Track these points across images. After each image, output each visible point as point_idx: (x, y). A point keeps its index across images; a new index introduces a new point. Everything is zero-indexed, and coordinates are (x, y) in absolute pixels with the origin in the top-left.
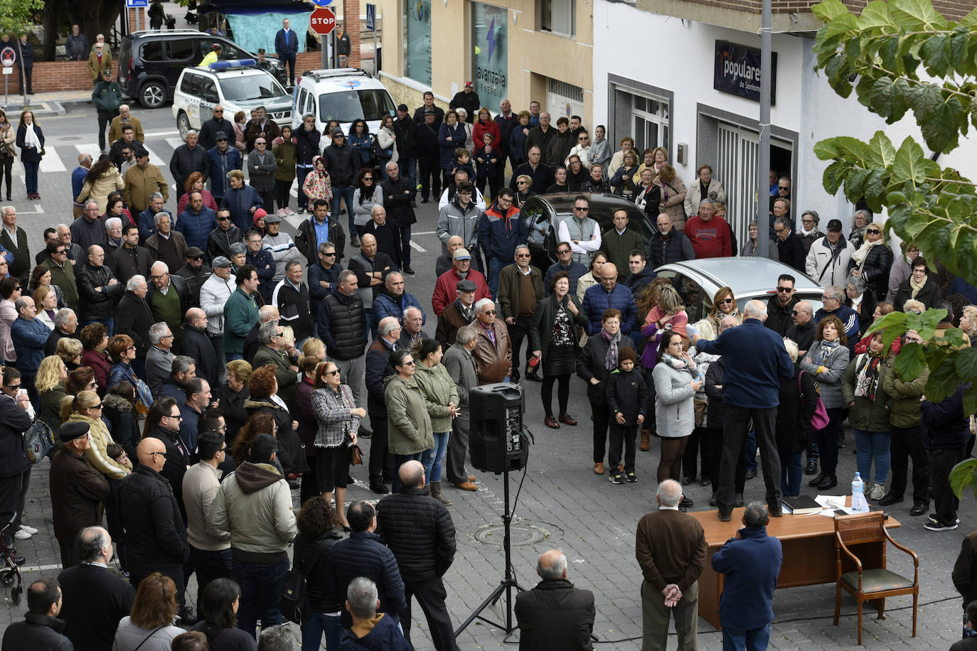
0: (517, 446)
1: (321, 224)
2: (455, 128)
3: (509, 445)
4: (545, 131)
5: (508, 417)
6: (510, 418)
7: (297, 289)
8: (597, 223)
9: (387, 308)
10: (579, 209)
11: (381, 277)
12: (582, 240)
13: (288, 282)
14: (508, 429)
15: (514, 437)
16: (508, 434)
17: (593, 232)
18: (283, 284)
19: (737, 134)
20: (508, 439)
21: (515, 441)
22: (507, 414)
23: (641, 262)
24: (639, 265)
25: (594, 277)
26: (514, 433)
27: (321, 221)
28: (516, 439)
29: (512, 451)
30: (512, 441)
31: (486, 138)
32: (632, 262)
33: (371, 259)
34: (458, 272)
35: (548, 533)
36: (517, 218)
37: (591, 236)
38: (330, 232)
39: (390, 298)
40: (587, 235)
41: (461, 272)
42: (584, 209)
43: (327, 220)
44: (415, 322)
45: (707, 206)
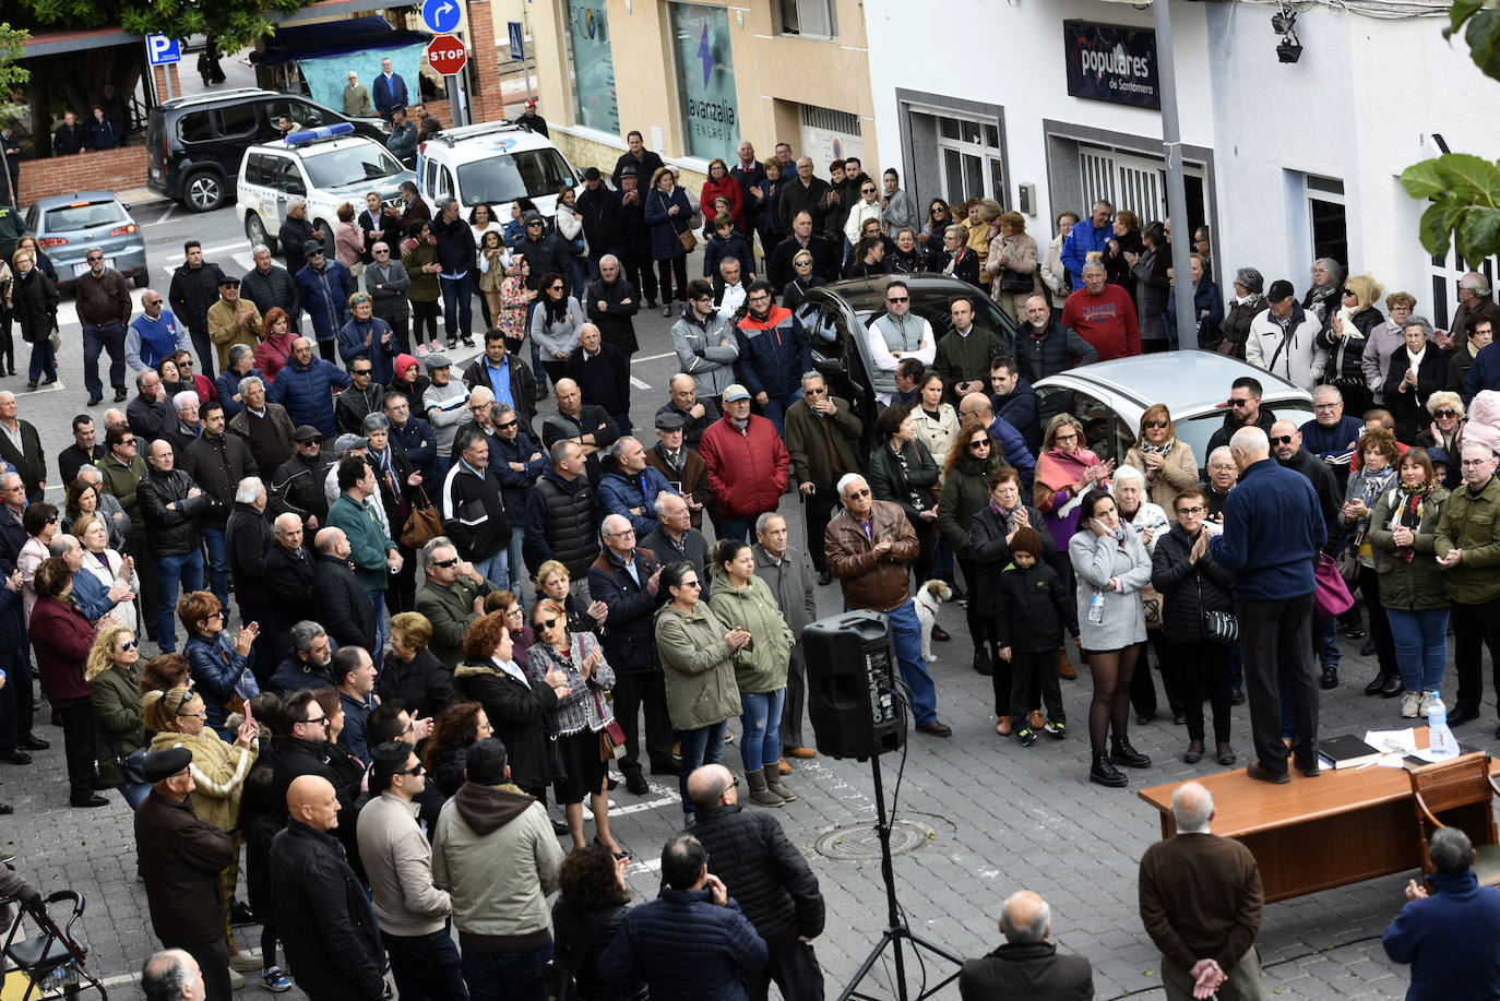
0: (889, 711)
1: (497, 367)
2: (670, 195)
3: (876, 712)
4: (807, 185)
5: (869, 668)
6: (874, 668)
7: (480, 475)
8: (926, 321)
10: (894, 300)
11: (593, 441)
12: (906, 350)
13: (465, 467)
14: (873, 686)
15: (882, 698)
16: (873, 694)
17: (921, 336)
18: (458, 470)
19: (1109, 160)
20: (874, 704)
21: (885, 705)
22: (869, 663)
23: (1008, 378)
24: (1005, 383)
26: (882, 692)
27: (496, 363)
28: (887, 702)
29: (882, 721)
30: (880, 706)
31: (719, 204)
32: (995, 379)
33: (577, 419)
35: (930, 831)
36: (789, 325)
37: (919, 342)
38: (512, 379)
40: (912, 341)
41: (738, 420)
42: (903, 300)
43: (506, 360)
44: (682, 516)
45: (1094, 272)
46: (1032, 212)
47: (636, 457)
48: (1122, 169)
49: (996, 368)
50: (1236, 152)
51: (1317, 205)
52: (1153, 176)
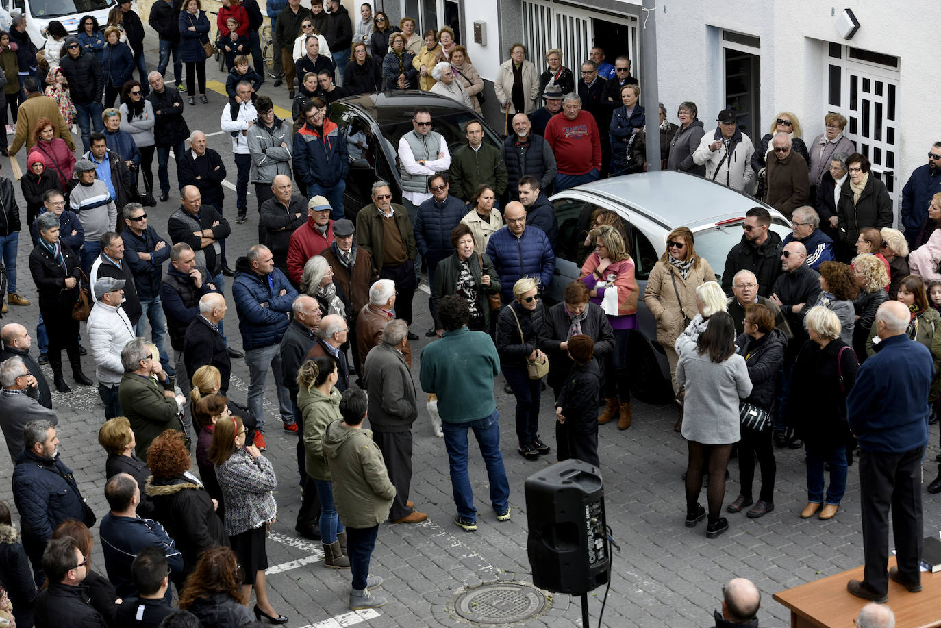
0: (601, 553)
1: (100, 162)
2: (197, 16)
3: (591, 554)
4: (296, 12)
5: (588, 517)
6: (591, 516)
7: (118, 266)
9: (252, 291)
10: (421, 124)
11: (212, 235)
12: (428, 159)
13: (106, 259)
14: (590, 532)
15: (596, 542)
16: (590, 539)
17: (439, 148)
18: (101, 262)
19: (549, 9)
20: (590, 547)
21: (598, 547)
22: (587, 513)
23: (531, 192)
24: (528, 196)
25: (479, 215)
26: (596, 537)
27: (100, 158)
28: (599, 544)
29: (595, 562)
30: (595, 549)
31: (229, 23)
32: (521, 193)
33: (196, 215)
34: (316, 226)
36: (336, 134)
37: (438, 153)
38: (113, 171)
39: (255, 278)
40: (432, 153)
41: (320, 225)
42: (427, 124)
43: (107, 156)
44: (316, 313)
45: (572, 104)
46: (483, 43)
47: (266, 264)
48: (558, 16)
49: (522, 184)
50: (665, 10)
51: (729, 53)
52: (585, 22)
